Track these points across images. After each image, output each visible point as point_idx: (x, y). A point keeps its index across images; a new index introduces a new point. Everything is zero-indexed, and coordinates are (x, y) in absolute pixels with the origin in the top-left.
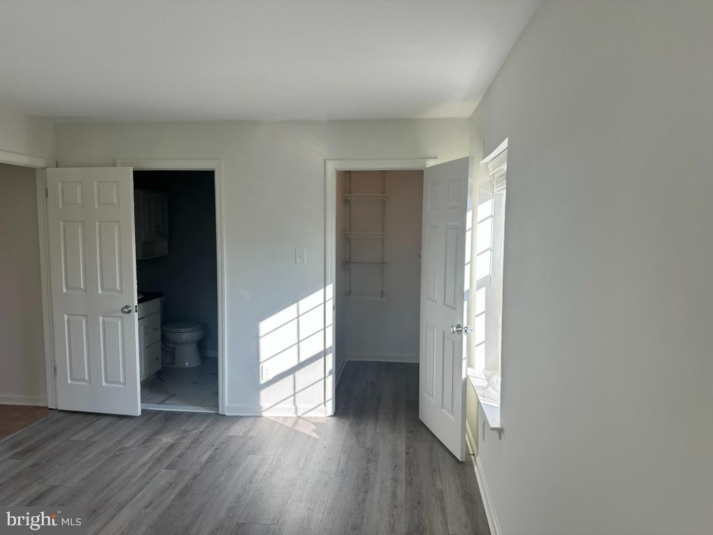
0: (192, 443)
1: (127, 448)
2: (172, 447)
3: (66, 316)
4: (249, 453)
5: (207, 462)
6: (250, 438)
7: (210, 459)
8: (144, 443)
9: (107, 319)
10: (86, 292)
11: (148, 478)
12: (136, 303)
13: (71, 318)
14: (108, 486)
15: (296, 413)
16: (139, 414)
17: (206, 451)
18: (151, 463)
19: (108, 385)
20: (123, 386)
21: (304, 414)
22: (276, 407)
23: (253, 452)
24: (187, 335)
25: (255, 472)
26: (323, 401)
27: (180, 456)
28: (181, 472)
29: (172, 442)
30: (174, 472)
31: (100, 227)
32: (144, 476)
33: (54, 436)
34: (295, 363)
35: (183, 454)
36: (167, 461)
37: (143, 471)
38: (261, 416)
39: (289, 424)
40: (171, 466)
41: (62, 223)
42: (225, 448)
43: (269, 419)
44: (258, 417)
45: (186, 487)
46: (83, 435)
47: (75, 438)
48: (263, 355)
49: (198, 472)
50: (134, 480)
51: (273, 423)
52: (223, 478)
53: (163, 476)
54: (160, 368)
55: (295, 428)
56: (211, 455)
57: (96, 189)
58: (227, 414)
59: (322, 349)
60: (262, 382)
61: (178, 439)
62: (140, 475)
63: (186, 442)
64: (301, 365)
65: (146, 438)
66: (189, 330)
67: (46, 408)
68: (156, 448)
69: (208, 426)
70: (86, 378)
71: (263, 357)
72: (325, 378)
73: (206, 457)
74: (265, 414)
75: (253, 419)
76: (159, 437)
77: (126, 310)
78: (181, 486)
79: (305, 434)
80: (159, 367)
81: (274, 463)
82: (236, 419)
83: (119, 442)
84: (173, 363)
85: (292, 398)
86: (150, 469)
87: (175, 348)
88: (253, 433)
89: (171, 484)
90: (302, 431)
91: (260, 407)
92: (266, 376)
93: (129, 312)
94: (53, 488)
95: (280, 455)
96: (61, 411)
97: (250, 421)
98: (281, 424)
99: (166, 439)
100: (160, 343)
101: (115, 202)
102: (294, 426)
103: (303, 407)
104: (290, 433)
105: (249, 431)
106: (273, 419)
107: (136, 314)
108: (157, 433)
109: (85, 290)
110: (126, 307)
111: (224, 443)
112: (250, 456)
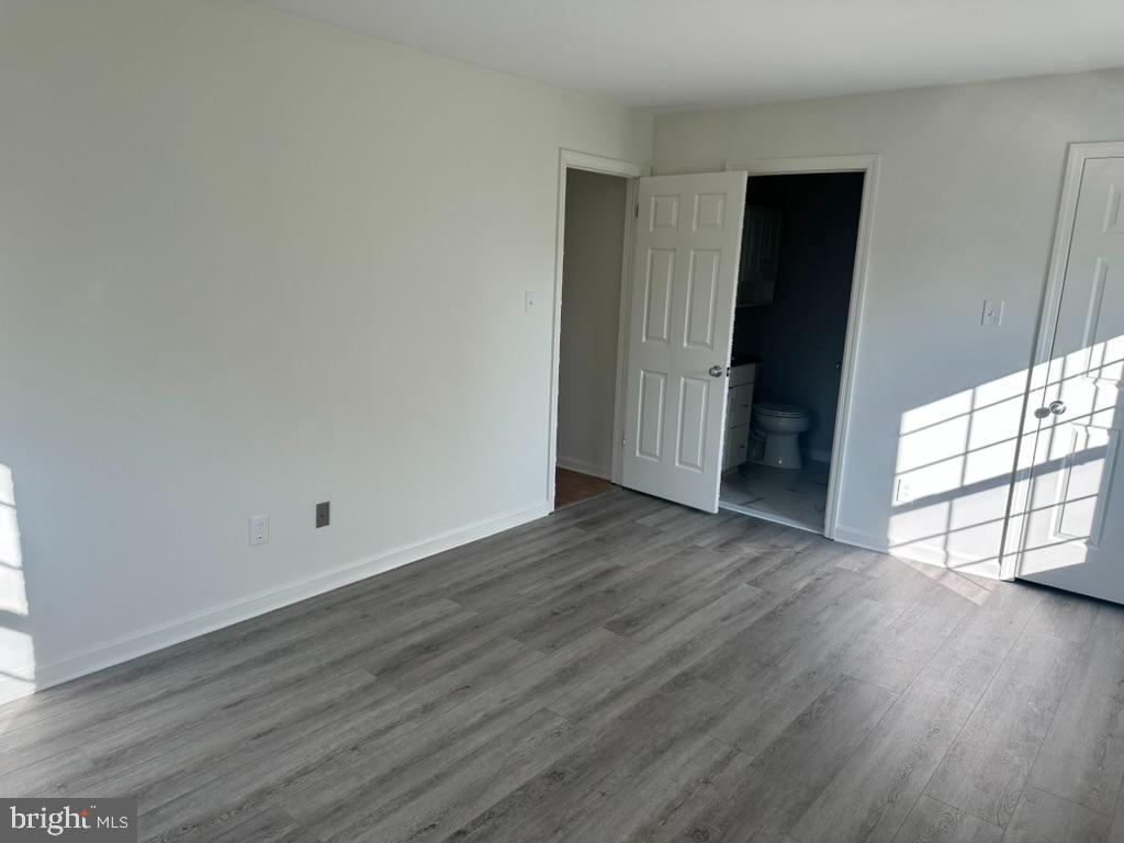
0: (783, 563)
1: (699, 547)
2: (755, 560)
3: (642, 373)
4: (867, 597)
5: (804, 591)
6: (870, 578)
7: (808, 589)
8: (721, 546)
9: (690, 382)
10: (668, 343)
11: (726, 588)
12: (728, 364)
13: (648, 375)
14: (677, 583)
15: (946, 563)
16: (716, 511)
17: (803, 577)
18: (729, 572)
19: (681, 467)
20: (699, 472)
21: (958, 567)
22: (912, 545)
23: (872, 596)
24: (786, 422)
25: (873, 622)
26: (998, 553)
27: (767, 574)
28: (769, 593)
29: (757, 555)
30: (759, 591)
31: (695, 256)
32: (720, 584)
33: (618, 514)
34: (955, 484)
35: (772, 573)
36: (750, 576)
37: (719, 579)
38: (887, 554)
39: (932, 574)
40: (755, 583)
41: (650, 252)
42: (831, 580)
43: (899, 561)
44: (882, 554)
45: (774, 612)
46: (650, 520)
47: (639, 521)
48: (903, 463)
49: (791, 600)
50: (708, 586)
51: (906, 567)
52: (824, 616)
53: (744, 591)
54: (745, 459)
55: (942, 582)
56: (809, 584)
57: (696, 204)
58: (836, 539)
59: (1010, 470)
60: (895, 503)
61: (765, 554)
62: (715, 582)
63: (776, 560)
64: (965, 491)
65: (723, 541)
66: (789, 414)
67: (609, 482)
68: (735, 558)
69: (807, 548)
70: (658, 454)
71: (902, 465)
72: (1007, 518)
73: (802, 585)
74: (893, 552)
75: (875, 554)
76: (741, 545)
77: (715, 372)
78: (768, 609)
79: (958, 595)
80: (743, 459)
81: (903, 619)
82: (849, 549)
83: (691, 538)
84: (762, 458)
85: (942, 538)
86: (728, 578)
87: (765, 438)
88: (875, 573)
89: (754, 603)
90: (955, 589)
91: (888, 541)
92: (903, 496)
93: (719, 375)
94: (618, 568)
95: (913, 611)
96: (624, 488)
97: (870, 557)
98: (919, 573)
99: (749, 550)
100: (748, 426)
101: (718, 221)
102: (940, 579)
103: (958, 556)
104: (935, 588)
105: (868, 568)
106: (908, 563)
107: (727, 379)
108: (737, 539)
109: (669, 342)
110: (716, 368)
111: (829, 574)
112: (867, 601)
